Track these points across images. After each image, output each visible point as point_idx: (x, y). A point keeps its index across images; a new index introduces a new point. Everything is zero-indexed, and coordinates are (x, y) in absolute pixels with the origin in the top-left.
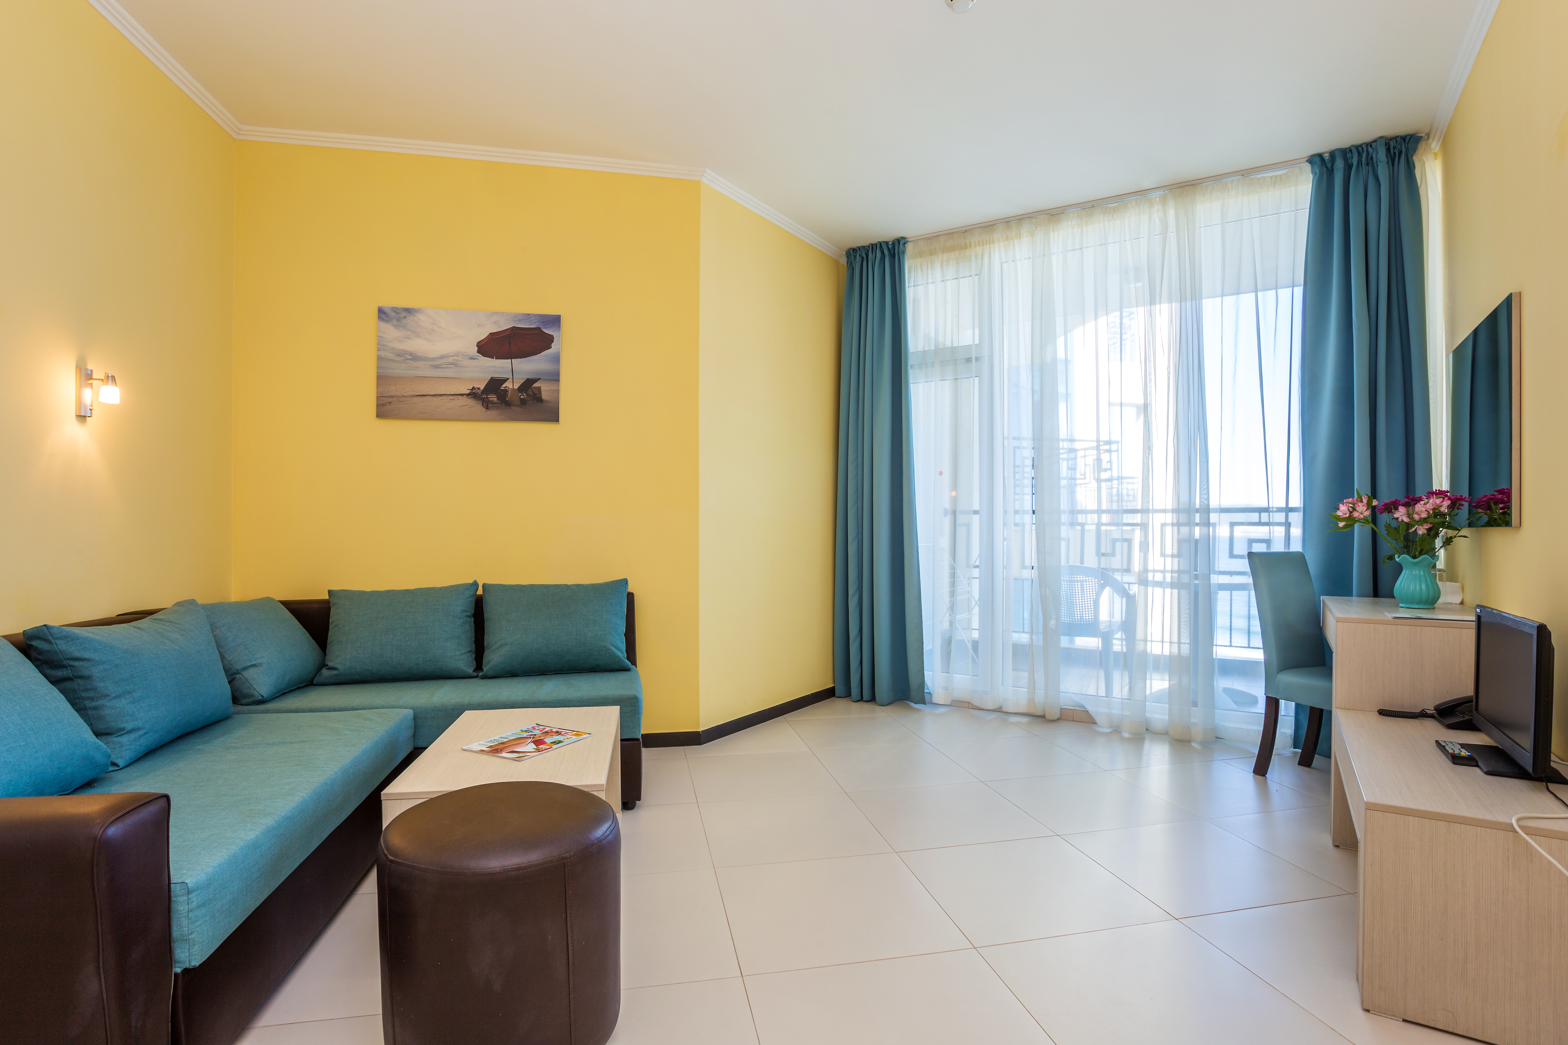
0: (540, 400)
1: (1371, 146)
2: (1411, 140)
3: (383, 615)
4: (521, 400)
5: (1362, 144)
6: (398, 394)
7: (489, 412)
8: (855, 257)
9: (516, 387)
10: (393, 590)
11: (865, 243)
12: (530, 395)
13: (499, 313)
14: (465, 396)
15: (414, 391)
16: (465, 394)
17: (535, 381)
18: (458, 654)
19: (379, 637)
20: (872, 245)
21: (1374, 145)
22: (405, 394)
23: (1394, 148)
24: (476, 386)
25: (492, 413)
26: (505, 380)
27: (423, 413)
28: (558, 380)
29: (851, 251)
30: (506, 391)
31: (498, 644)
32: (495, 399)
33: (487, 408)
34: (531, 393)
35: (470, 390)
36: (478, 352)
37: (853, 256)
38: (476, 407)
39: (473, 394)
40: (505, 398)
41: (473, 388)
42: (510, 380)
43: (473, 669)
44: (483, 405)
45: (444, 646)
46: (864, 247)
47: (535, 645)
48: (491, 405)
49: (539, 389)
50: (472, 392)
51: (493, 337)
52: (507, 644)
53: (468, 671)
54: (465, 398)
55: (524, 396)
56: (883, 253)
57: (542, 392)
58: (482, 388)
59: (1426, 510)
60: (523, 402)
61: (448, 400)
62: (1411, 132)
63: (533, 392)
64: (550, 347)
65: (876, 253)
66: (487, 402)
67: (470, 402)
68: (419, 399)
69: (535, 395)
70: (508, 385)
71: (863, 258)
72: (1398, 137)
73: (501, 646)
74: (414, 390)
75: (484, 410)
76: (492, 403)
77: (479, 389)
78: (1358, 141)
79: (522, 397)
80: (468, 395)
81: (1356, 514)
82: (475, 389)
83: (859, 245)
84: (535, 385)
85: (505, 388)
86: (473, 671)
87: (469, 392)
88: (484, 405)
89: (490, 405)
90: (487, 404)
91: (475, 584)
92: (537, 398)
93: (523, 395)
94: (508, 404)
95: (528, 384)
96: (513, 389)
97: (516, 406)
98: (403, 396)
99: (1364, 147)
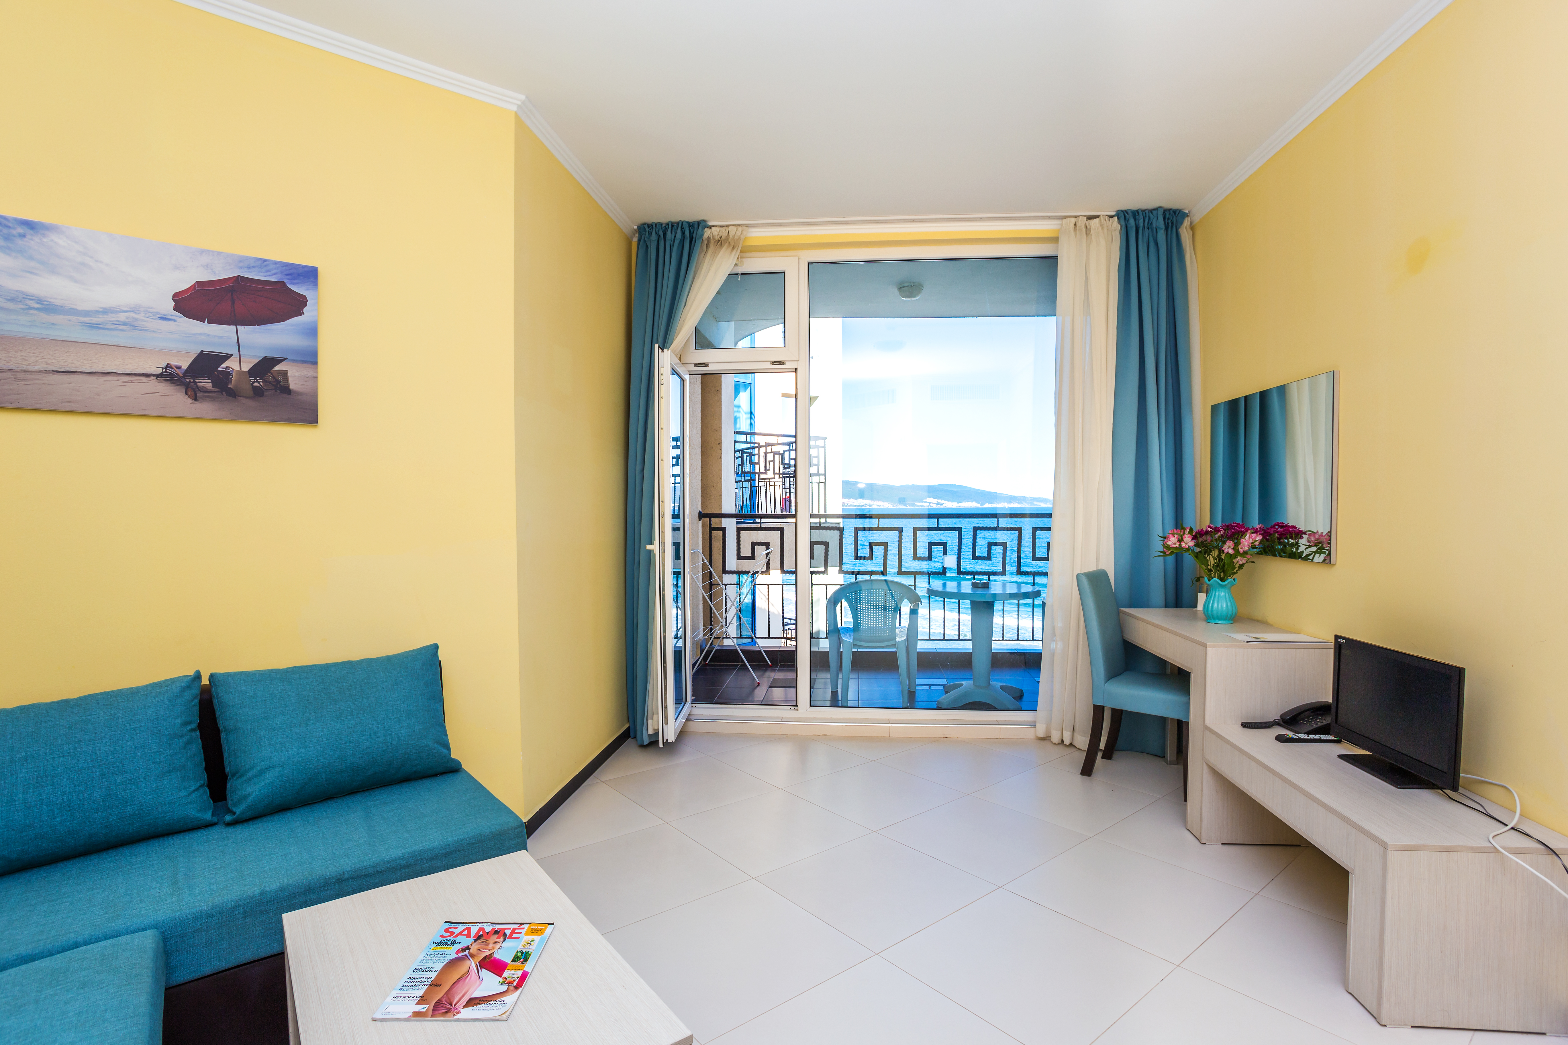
0: (286, 390)
1: (1152, 213)
2: (1179, 214)
3: (23, 754)
4: (255, 389)
5: (1145, 210)
6: (13, 367)
7: (198, 405)
8: (650, 234)
9: (246, 368)
10: (34, 706)
11: (664, 219)
12: (270, 382)
13: (213, 252)
14: (153, 378)
15: (48, 364)
16: (153, 375)
17: (279, 361)
18: (184, 794)
19: (21, 795)
20: (673, 224)
21: (1154, 212)
22: (30, 368)
23: (1168, 219)
24: (174, 363)
25: (204, 407)
26: (227, 357)
27: (69, 402)
28: (316, 363)
29: (646, 227)
30: (227, 374)
31: (259, 768)
32: (209, 386)
33: (195, 399)
34: (271, 379)
35: (163, 368)
36: (176, 309)
37: (647, 232)
38: (177, 397)
39: (168, 375)
40: (227, 384)
41: (168, 366)
42: (235, 358)
43: (210, 813)
44: (186, 393)
45: (157, 787)
46: (661, 224)
47: (322, 761)
48: (202, 394)
49: (285, 374)
50: (166, 372)
51: (200, 287)
52: (274, 767)
53: (205, 817)
54: (153, 380)
55: (259, 383)
56: (683, 233)
57: (290, 379)
58: (185, 366)
59: (1248, 545)
60: (258, 393)
61: (119, 383)
62: (1180, 209)
63: (274, 377)
64: (300, 313)
65: (676, 233)
66: (194, 390)
67: (163, 387)
68: (59, 377)
69: (278, 382)
70: (232, 364)
71: (659, 237)
72: (1171, 209)
73: (263, 772)
74: (49, 362)
75: (190, 401)
76: (204, 390)
77: (179, 368)
78: (1144, 207)
79: (256, 384)
80: (158, 376)
81: (1183, 545)
82: (171, 367)
83: (656, 221)
84: (278, 368)
85: (226, 368)
86: (213, 815)
87: (160, 371)
88: (189, 393)
89: (200, 394)
90: (194, 393)
91: (198, 676)
92: (282, 387)
93: (257, 381)
94: (233, 394)
95: (265, 366)
96: (241, 372)
97: (246, 397)
98: (25, 371)
99: (1147, 212)
